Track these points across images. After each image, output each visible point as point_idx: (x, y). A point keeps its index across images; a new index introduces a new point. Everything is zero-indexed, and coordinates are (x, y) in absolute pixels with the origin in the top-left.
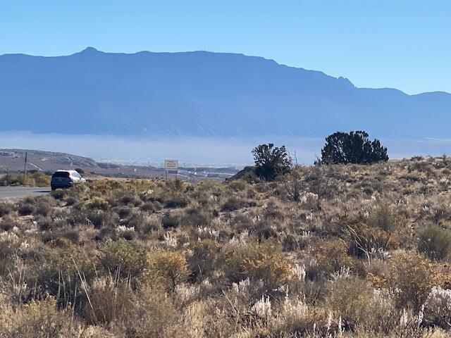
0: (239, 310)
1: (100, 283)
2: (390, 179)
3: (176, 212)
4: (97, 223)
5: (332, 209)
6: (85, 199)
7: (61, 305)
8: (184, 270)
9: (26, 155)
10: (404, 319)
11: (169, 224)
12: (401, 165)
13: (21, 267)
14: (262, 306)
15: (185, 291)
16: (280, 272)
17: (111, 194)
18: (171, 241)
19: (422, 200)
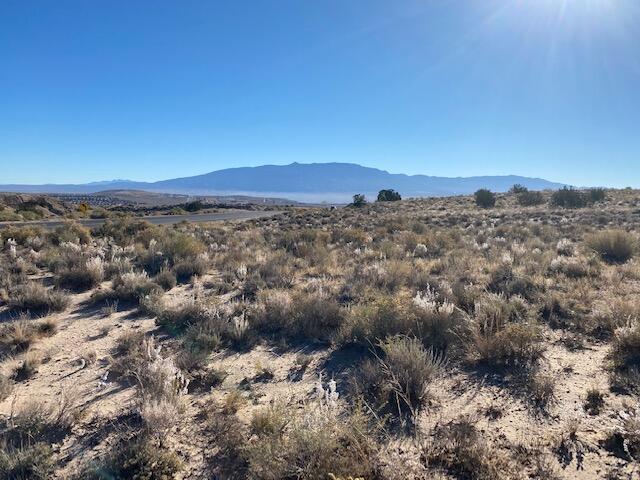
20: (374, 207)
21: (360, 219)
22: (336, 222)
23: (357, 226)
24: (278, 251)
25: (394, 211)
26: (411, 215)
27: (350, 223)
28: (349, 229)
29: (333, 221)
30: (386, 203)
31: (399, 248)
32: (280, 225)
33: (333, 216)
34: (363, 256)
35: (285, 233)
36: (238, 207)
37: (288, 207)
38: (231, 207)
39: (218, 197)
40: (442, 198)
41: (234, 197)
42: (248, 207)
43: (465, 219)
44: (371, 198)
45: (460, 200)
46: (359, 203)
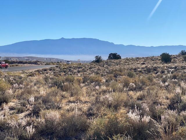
0: (93, 88)
1: (65, 84)
2: (122, 62)
3: (80, 69)
4: (65, 72)
5: (111, 68)
6: (62, 67)
7: (58, 88)
8: (82, 81)
9: (50, 59)
10: (125, 89)
11: (79, 72)
12: (124, 60)
13: (50, 81)
14: (97, 87)
15: (82, 85)
16: (101, 81)
17: (67, 66)
18: (79, 75)
19: (128, 66)
20: (107, 63)
21: (99, 69)
22: (85, 71)
23: (97, 73)
24: (53, 88)
25: (118, 65)
26: (126, 67)
27: (93, 72)
28: (93, 75)
29: (84, 71)
30: (113, 60)
31: (120, 85)
32: (54, 73)
33: (84, 68)
34: (101, 90)
35: (57, 78)
36: (30, 63)
37: (58, 63)
38: (26, 63)
39: (18, 58)
40: (143, 58)
41: (28, 57)
42: (36, 63)
43: (155, 69)
44: (105, 58)
45: (152, 59)
46: (98, 60)
